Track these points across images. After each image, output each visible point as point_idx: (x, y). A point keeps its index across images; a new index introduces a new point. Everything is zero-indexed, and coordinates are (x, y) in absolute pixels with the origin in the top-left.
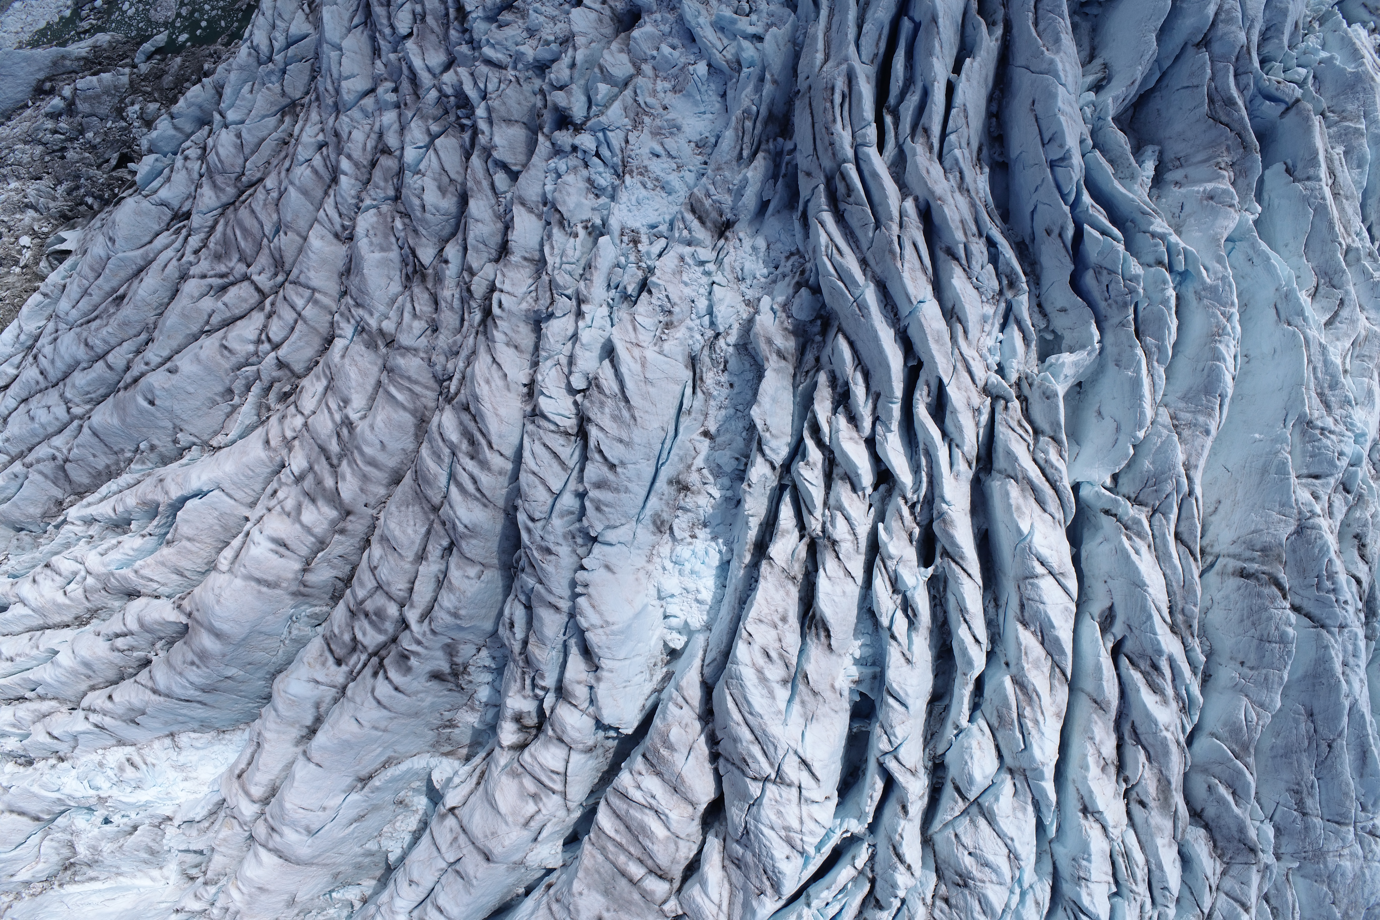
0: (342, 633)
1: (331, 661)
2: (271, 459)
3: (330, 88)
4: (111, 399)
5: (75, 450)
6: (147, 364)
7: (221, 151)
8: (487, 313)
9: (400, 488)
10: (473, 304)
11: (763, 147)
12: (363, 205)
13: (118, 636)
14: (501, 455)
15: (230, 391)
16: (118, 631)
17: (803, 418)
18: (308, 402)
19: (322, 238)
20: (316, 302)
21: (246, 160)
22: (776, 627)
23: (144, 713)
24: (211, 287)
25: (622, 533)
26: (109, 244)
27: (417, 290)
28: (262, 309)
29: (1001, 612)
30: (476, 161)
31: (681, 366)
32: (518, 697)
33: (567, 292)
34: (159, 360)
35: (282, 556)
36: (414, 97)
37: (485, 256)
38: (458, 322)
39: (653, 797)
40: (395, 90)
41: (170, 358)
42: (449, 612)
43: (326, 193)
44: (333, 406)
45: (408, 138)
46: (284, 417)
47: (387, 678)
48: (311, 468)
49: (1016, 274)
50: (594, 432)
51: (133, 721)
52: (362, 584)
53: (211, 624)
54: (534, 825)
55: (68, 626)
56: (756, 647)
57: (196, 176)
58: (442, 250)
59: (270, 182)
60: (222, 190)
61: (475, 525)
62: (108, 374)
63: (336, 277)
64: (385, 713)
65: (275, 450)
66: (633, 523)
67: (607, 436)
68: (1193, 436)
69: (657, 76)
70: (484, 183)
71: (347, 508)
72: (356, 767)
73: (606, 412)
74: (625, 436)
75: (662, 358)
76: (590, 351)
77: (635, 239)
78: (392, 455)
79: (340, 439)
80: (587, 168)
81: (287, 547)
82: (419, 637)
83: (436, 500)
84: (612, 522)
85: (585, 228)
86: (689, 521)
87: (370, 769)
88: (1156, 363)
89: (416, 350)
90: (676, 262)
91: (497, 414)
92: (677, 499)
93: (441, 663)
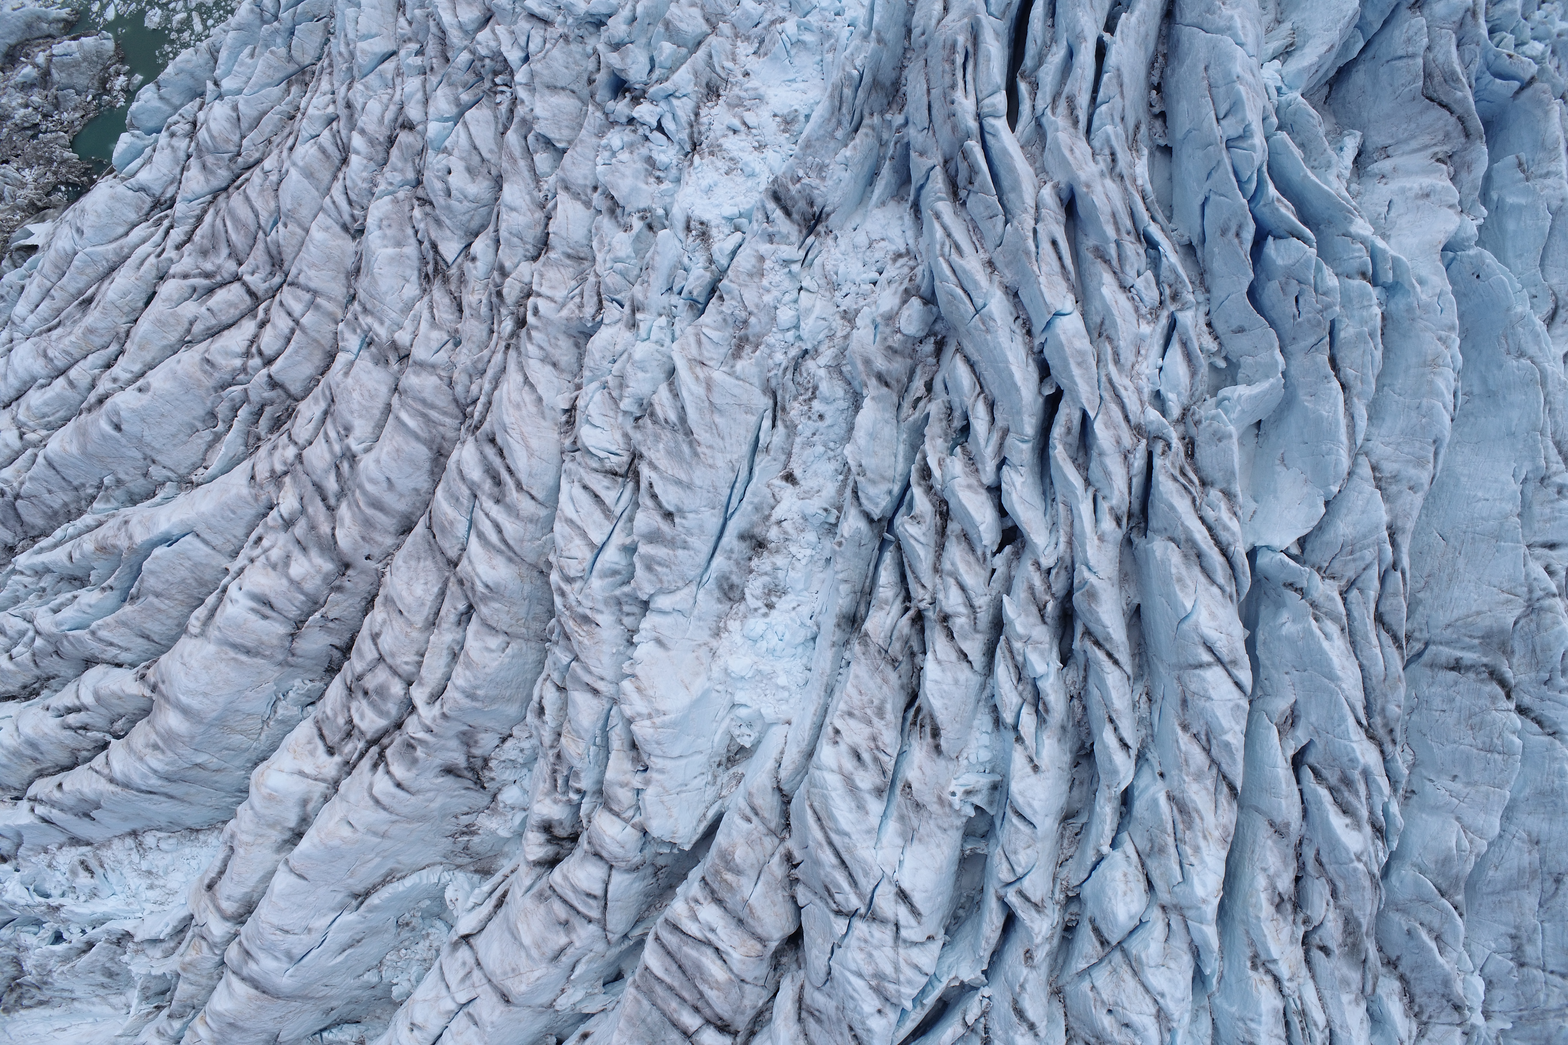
0: (336, 715)
1: (321, 748)
2: (256, 498)
3: (343, 49)
4: (71, 424)
5: (27, 484)
6: (115, 380)
7: (213, 125)
8: (521, 323)
9: (410, 539)
10: (504, 311)
11: (866, 121)
12: (377, 190)
13: (70, 710)
14: (533, 498)
15: (213, 415)
16: (70, 705)
17: (910, 460)
18: (303, 430)
19: (327, 229)
20: (318, 307)
21: (243, 137)
22: (870, 723)
23: (98, 807)
24: (195, 290)
25: (680, 599)
26: (76, 236)
27: (438, 293)
28: (255, 317)
29: (1156, 708)
30: (512, 136)
31: (758, 392)
32: (548, 801)
33: (618, 297)
34: (129, 376)
35: (265, 617)
36: (442, 60)
37: (520, 252)
38: (485, 334)
39: (713, 930)
40: (420, 52)
41: (143, 374)
42: (464, 692)
43: (335, 177)
44: (333, 435)
45: (431, 110)
46: (275, 448)
47: (388, 772)
48: (303, 511)
49: (1182, 282)
50: (645, 471)
51: (87, 815)
52: (361, 655)
53: (177, 699)
54: (566, 960)
55: (14, 698)
56: (843, 747)
57: (182, 155)
58: (469, 245)
59: (267, 164)
60: (212, 172)
61: (498, 585)
62: (69, 393)
63: (342, 276)
64: (383, 815)
65: (261, 487)
66: (694, 587)
67: (662, 477)
68: (1400, 492)
69: (736, 36)
70: (522, 163)
71: (347, 559)
72: (350, 881)
73: (661, 446)
74: (683, 477)
75: (732, 380)
76: (643, 370)
77: (704, 234)
78: (401, 495)
79: (339, 474)
80: (647, 144)
81: (272, 607)
82: (428, 722)
83: (453, 553)
84: (666, 585)
85: (643, 218)
86: (764, 587)
87: (367, 884)
88: (1355, 400)
89: (433, 367)
90: (753, 261)
91: (527, 447)
92: (750, 559)
93: (455, 755)
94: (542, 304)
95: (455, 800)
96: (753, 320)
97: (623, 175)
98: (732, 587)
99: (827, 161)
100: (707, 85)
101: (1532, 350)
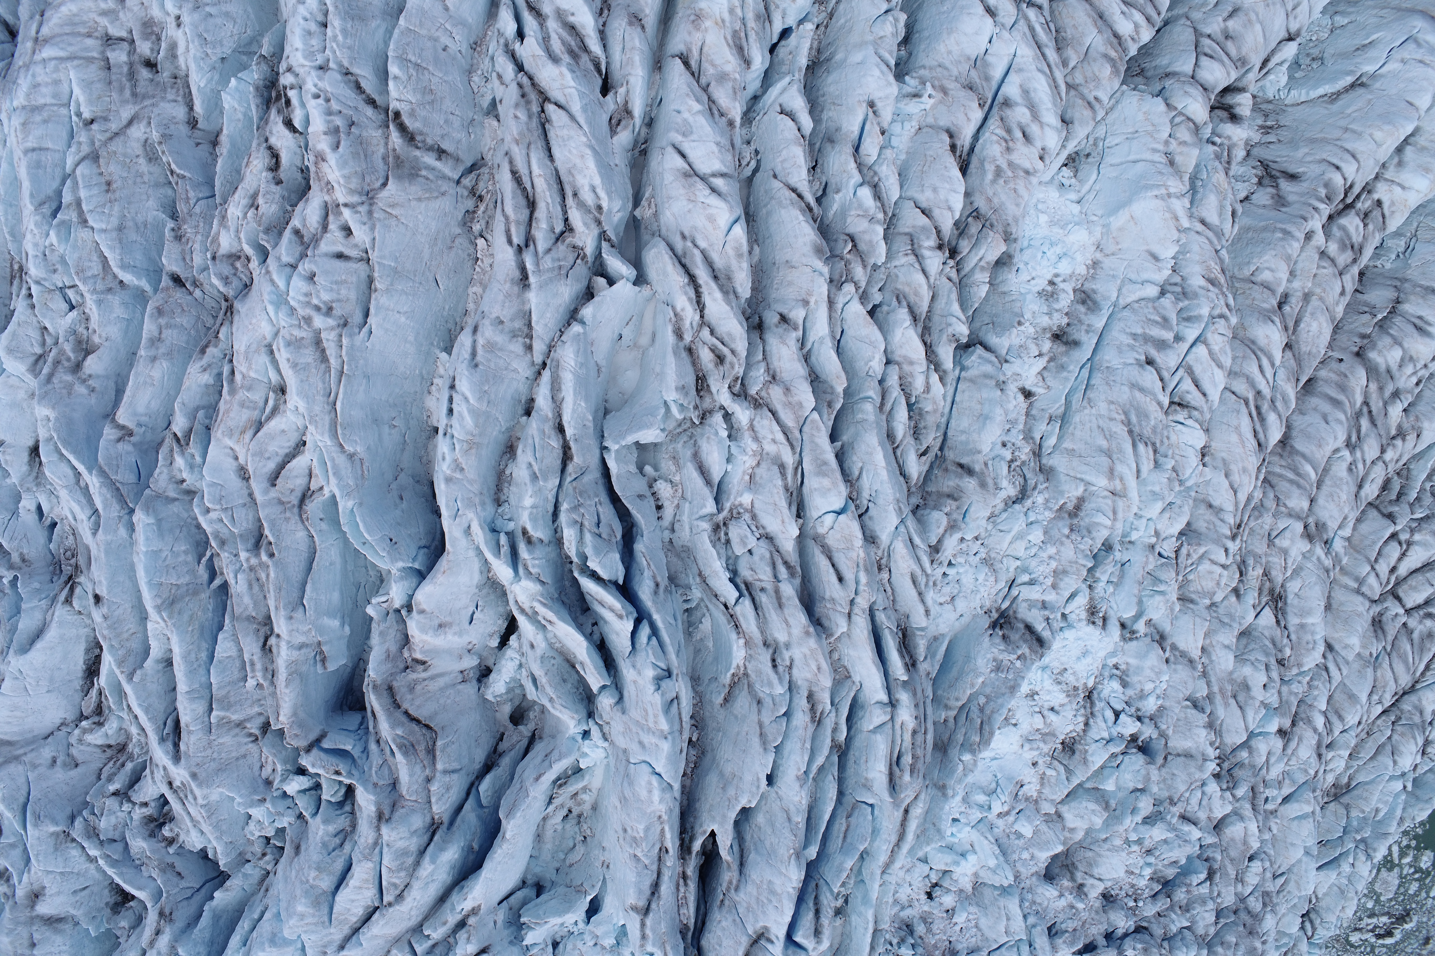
0: (1372, 232)
1: (1386, 206)
2: (1417, 419)
7: (1412, 749)
9: (1310, 372)
12: (1310, 678)
18: (1378, 475)
19: (1346, 647)
20: (1357, 579)
21: (1390, 738)
22: (1011, 164)
25: (1134, 294)
27: (1277, 582)
28: (1397, 577)
30: (1220, 714)
32: (1235, 139)
33: (1164, 561)
35: (1420, 318)
36: (1256, 790)
39: (1123, 13)
42: (1293, 237)
44: (1360, 466)
45: (1268, 745)
46: (1398, 460)
47: (1344, 180)
48: (1385, 404)
54: (1227, 8)
59: (1378, 710)
60: (1415, 708)
61: (1264, 322)
64: (1348, 146)
65: (1413, 428)
66: (1122, 302)
67: (1154, 395)
68: (512, 320)
69: (1036, 802)
70: (1216, 689)
71: (1359, 360)
72: (1370, 97)
73: (1152, 423)
74: (1138, 394)
75: (1088, 478)
76: (1154, 493)
77: (1093, 614)
78: (1315, 409)
79: (1359, 432)
80: (1126, 699)
81: (1415, 326)
82: (1317, 216)
83: (1289, 354)
84: (1150, 305)
85: (1133, 632)
86: (1057, 300)
87: (1352, 94)
88: (550, 415)
89: (1290, 515)
90: (1062, 585)
91: (1240, 435)
92: (1068, 325)
93: (1289, 189)
94: (1222, 558)
95: (1284, 153)
96: (1066, 531)
97: (1152, 669)
98: (1083, 302)
99: (993, 675)
100: (1073, 752)
101: (342, 460)
